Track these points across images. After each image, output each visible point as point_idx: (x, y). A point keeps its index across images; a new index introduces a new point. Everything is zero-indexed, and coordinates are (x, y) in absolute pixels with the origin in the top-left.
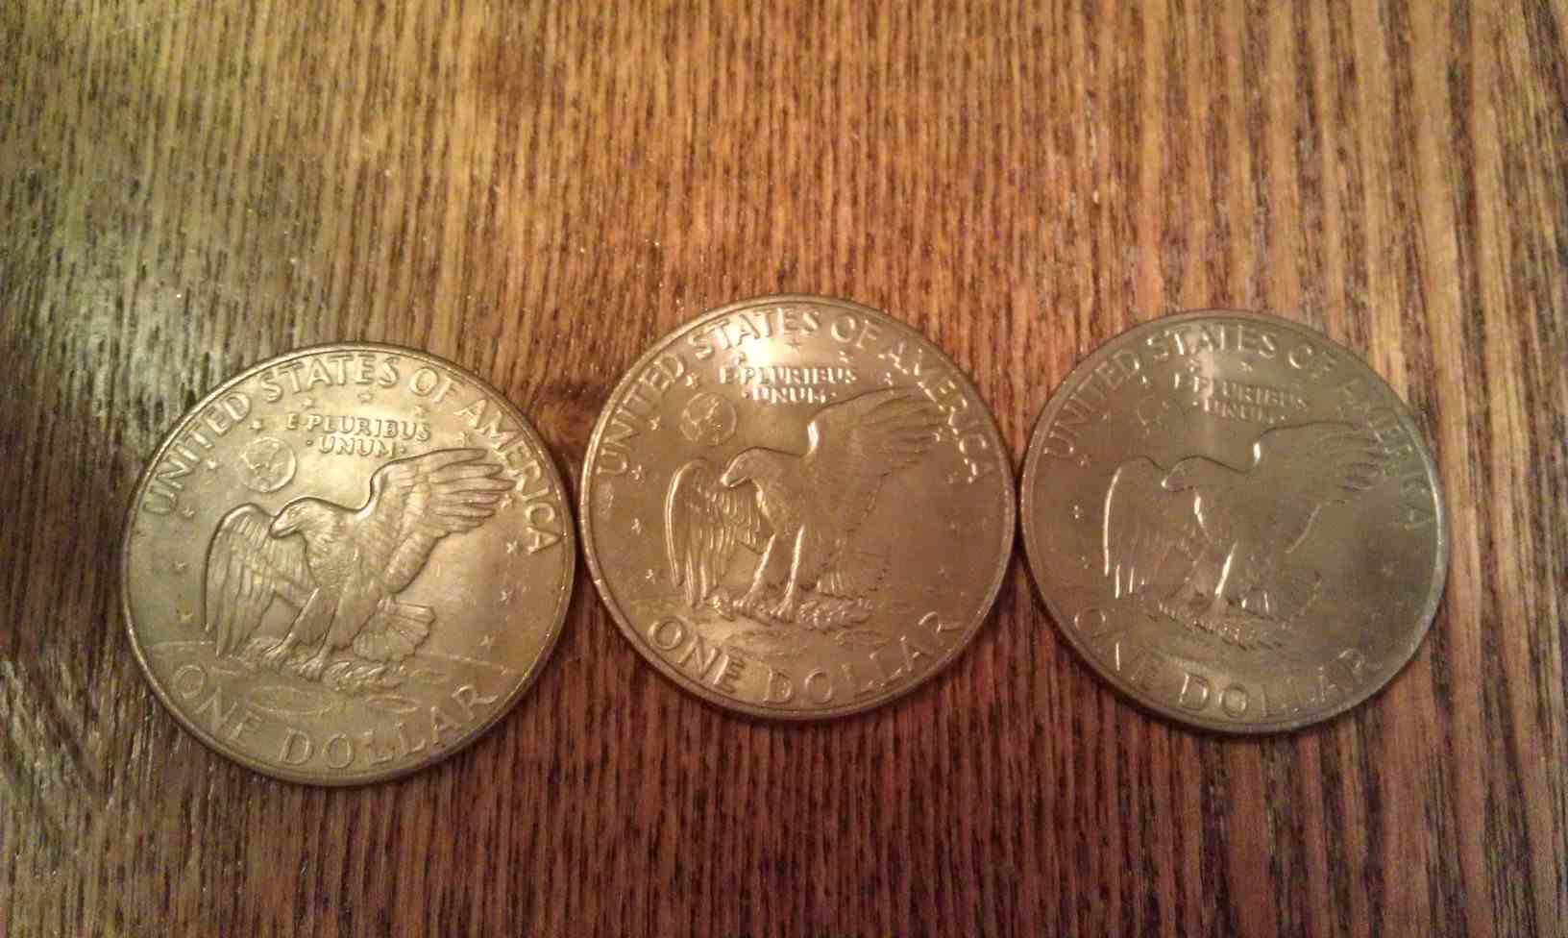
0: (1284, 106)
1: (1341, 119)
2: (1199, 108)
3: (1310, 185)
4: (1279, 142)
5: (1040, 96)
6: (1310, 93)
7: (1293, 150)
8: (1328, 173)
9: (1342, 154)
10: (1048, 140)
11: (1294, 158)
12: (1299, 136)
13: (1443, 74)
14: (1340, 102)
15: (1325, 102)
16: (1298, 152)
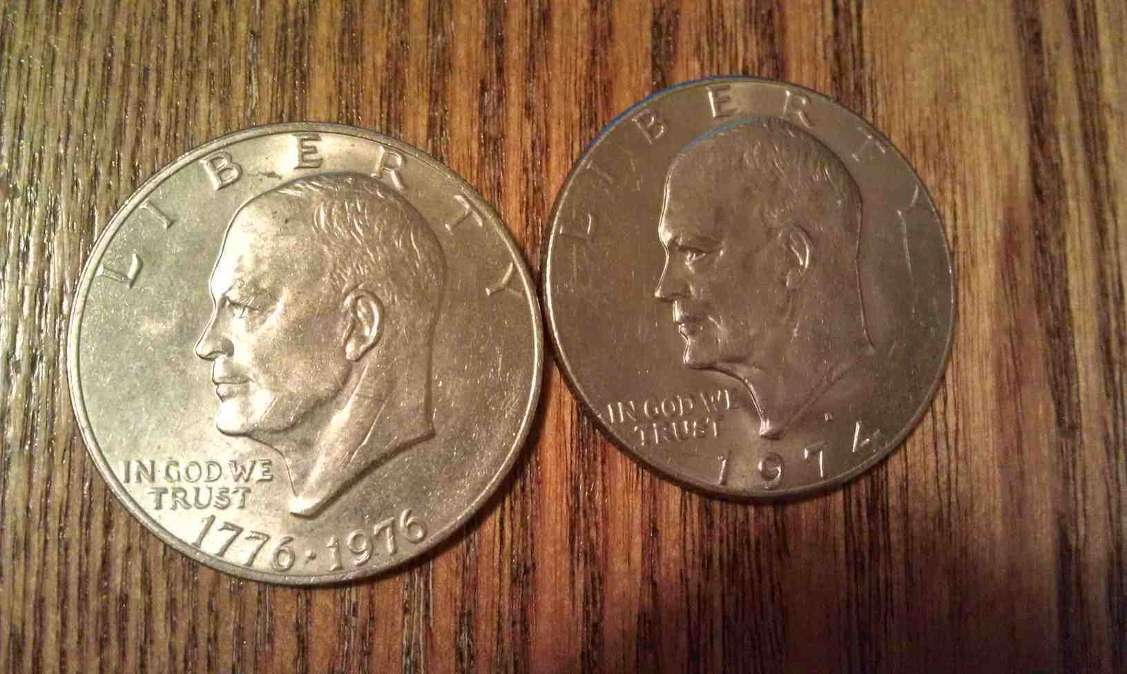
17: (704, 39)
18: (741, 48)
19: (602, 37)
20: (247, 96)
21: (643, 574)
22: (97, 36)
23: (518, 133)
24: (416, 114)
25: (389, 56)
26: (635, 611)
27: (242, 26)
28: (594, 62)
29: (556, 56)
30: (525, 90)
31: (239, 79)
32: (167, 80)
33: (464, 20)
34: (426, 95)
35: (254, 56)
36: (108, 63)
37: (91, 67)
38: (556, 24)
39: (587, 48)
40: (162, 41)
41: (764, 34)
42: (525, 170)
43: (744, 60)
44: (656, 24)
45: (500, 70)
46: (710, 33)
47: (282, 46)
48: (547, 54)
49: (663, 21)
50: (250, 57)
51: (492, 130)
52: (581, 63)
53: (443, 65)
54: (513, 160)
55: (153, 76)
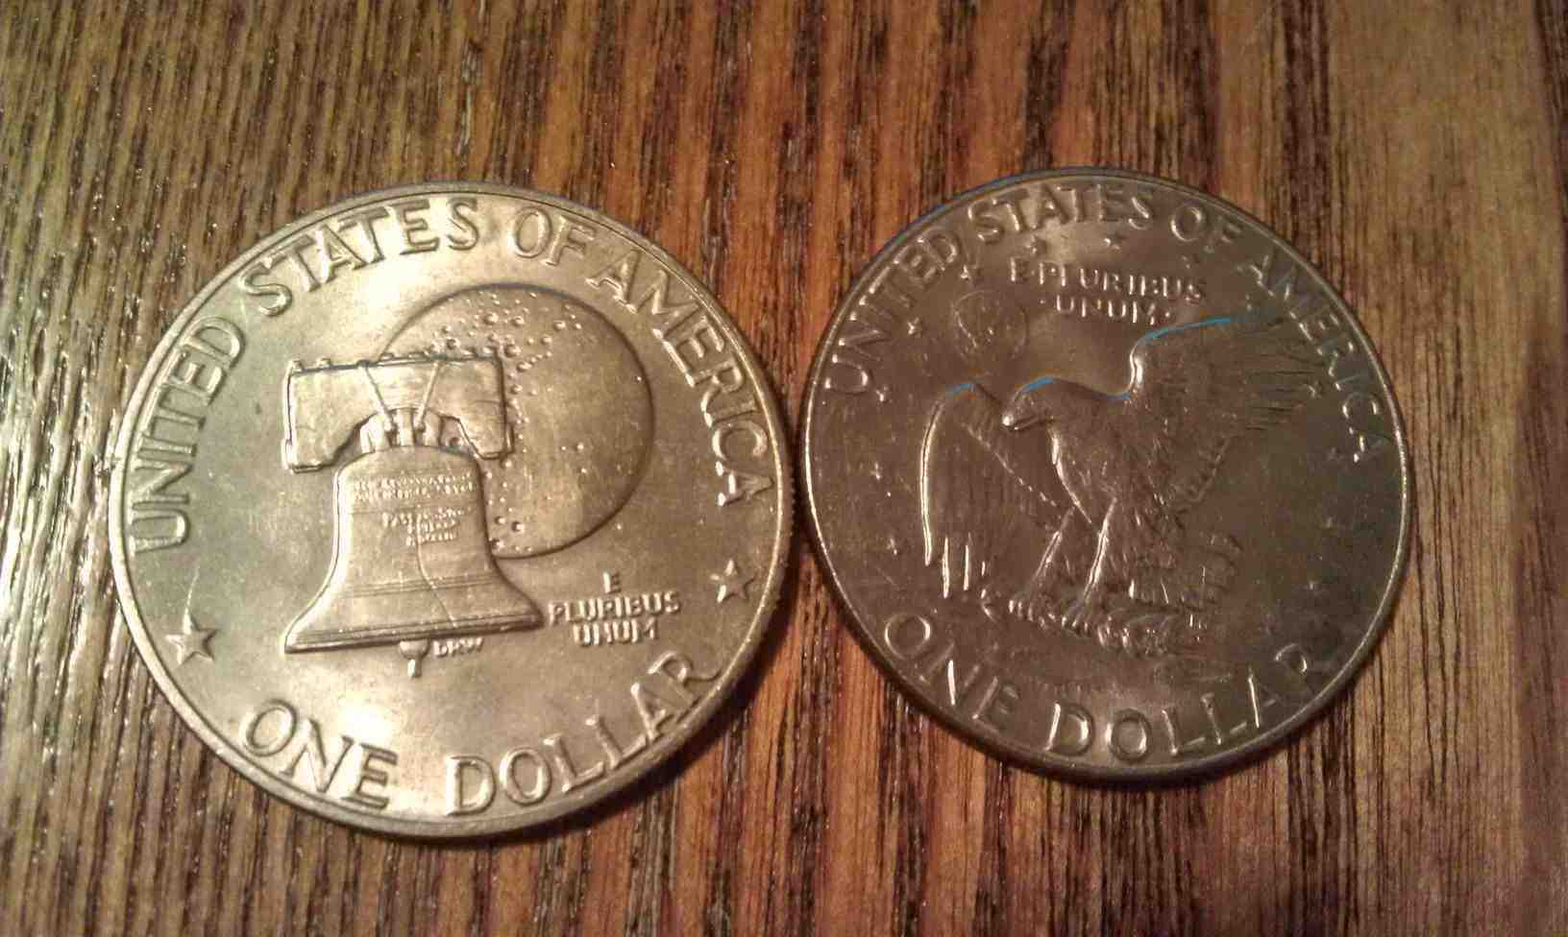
0: (770, 90)
1: (856, 114)
2: (639, 82)
3: (794, 211)
4: (755, 140)
5: (393, 44)
6: (814, 72)
7: (775, 155)
8: (825, 194)
9: (849, 166)
10: (397, 111)
11: (775, 168)
12: (787, 134)
13: (1022, 55)
14: (857, 88)
15: (834, 87)
16: (783, 159)
17: (1102, 84)
18: (1154, 98)
19: (957, 74)
20: (458, 126)
21: (986, 837)
22: (256, 36)
23: (832, 199)
24: (691, 163)
25: (658, 84)
26: (972, 888)
27: (458, 35)
28: (944, 107)
29: (892, 94)
30: (845, 141)
31: (449, 105)
32: (350, 100)
33: (764, 41)
34: (706, 139)
35: (472, 74)
36: (269, 72)
37: (246, 75)
38: (894, 50)
39: (936, 87)
40: (347, 45)
41: (1187, 81)
42: (840, 247)
43: (1159, 116)
44: (1034, 61)
45: (811, 111)
46: (1111, 76)
47: (512, 61)
48: (878, 91)
49: (1046, 55)
50: (466, 76)
51: (797, 191)
52: (927, 107)
53: (733, 99)
54: (824, 234)
55: (330, 93)
